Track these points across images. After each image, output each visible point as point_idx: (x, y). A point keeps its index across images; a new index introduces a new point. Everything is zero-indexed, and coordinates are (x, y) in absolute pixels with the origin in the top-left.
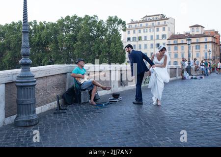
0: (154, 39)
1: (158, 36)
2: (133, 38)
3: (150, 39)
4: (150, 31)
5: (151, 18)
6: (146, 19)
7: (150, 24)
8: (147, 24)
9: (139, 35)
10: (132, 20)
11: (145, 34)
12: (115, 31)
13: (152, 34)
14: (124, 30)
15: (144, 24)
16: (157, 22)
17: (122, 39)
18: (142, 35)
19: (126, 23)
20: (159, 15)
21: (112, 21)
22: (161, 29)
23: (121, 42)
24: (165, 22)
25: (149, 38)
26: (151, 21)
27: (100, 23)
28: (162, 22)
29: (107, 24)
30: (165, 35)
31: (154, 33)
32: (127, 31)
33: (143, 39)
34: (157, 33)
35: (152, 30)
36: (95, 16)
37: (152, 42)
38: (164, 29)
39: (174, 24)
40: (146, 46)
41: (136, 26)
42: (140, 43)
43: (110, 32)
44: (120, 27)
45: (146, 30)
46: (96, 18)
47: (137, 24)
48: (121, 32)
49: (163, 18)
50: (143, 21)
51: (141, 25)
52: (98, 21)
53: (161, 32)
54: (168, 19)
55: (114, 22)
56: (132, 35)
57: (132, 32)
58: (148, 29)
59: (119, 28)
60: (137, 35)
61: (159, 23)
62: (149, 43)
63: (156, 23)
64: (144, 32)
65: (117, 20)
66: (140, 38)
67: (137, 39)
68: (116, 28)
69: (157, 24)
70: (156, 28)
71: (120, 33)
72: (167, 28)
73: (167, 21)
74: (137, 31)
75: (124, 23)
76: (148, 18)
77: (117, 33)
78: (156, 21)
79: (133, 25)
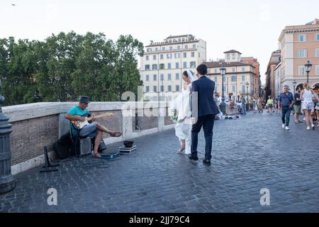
0: (180, 67)
1: (185, 64)
2: (153, 65)
3: (175, 67)
4: (175, 57)
5: (177, 39)
6: (170, 41)
7: (175, 47)
8: (171, 48)
9: (161, 62)
10: (152, 41)
11: (169, 61)
12: (129, 55)
13: (178, 60)
14: (142, 55)
15: (167, 48)
16: (184, 45)
17: (139, 67)
18: (165, 61)
19: (144, 45)
20: (186, 36)
21: (124, 41)
22: (189, 54)
23: (137, 71)
24: (194, 46)
25: (173, 66)
26: (176, 43)
27: (109, 44)
28: (190, 46)
29: (118, 46)
30: (195, 62)
31: (181, 60)
32: (145, 56)
33: (166, 67)
34: (184, 60)
35: (177, 55)
36: (101, 34)
37: (178, 71)
38: (193, 55)
39: (205, 48)
40: (169, 76)
41: (157, 49)
42: (162, 72)
43: (122, 57)
44: (136, 50)
45: (169, 56)
46: (102, 37)
47: (159, 47)
48: (137, 57)
49: (192, 39)
50: (166, 44)
51: (164, 48)
52: (106, 41)
53: (189, 59)
54: (198, 41)
55: (128, 44)
56: (151, 62)
57: (151, 57)
58: (173, 54)
59: (134, 52)
60: (158, 62)
61: (186, 46)
62: (173, 72)
63: (182, 47)
64: (168, 58)
65: (131, 41)
66: (162, 66)
67: (158, 67)
68: (130, 52)
69: (184, 47)
70: (182, 53)
71: (136, 59)
72: (196, 53)
73: (197, 44)
74: (158, 56)
75: (141, 46)
76: (172, 39)
77: (131, 58)
78: (182, 43)
79: (153, 49)
